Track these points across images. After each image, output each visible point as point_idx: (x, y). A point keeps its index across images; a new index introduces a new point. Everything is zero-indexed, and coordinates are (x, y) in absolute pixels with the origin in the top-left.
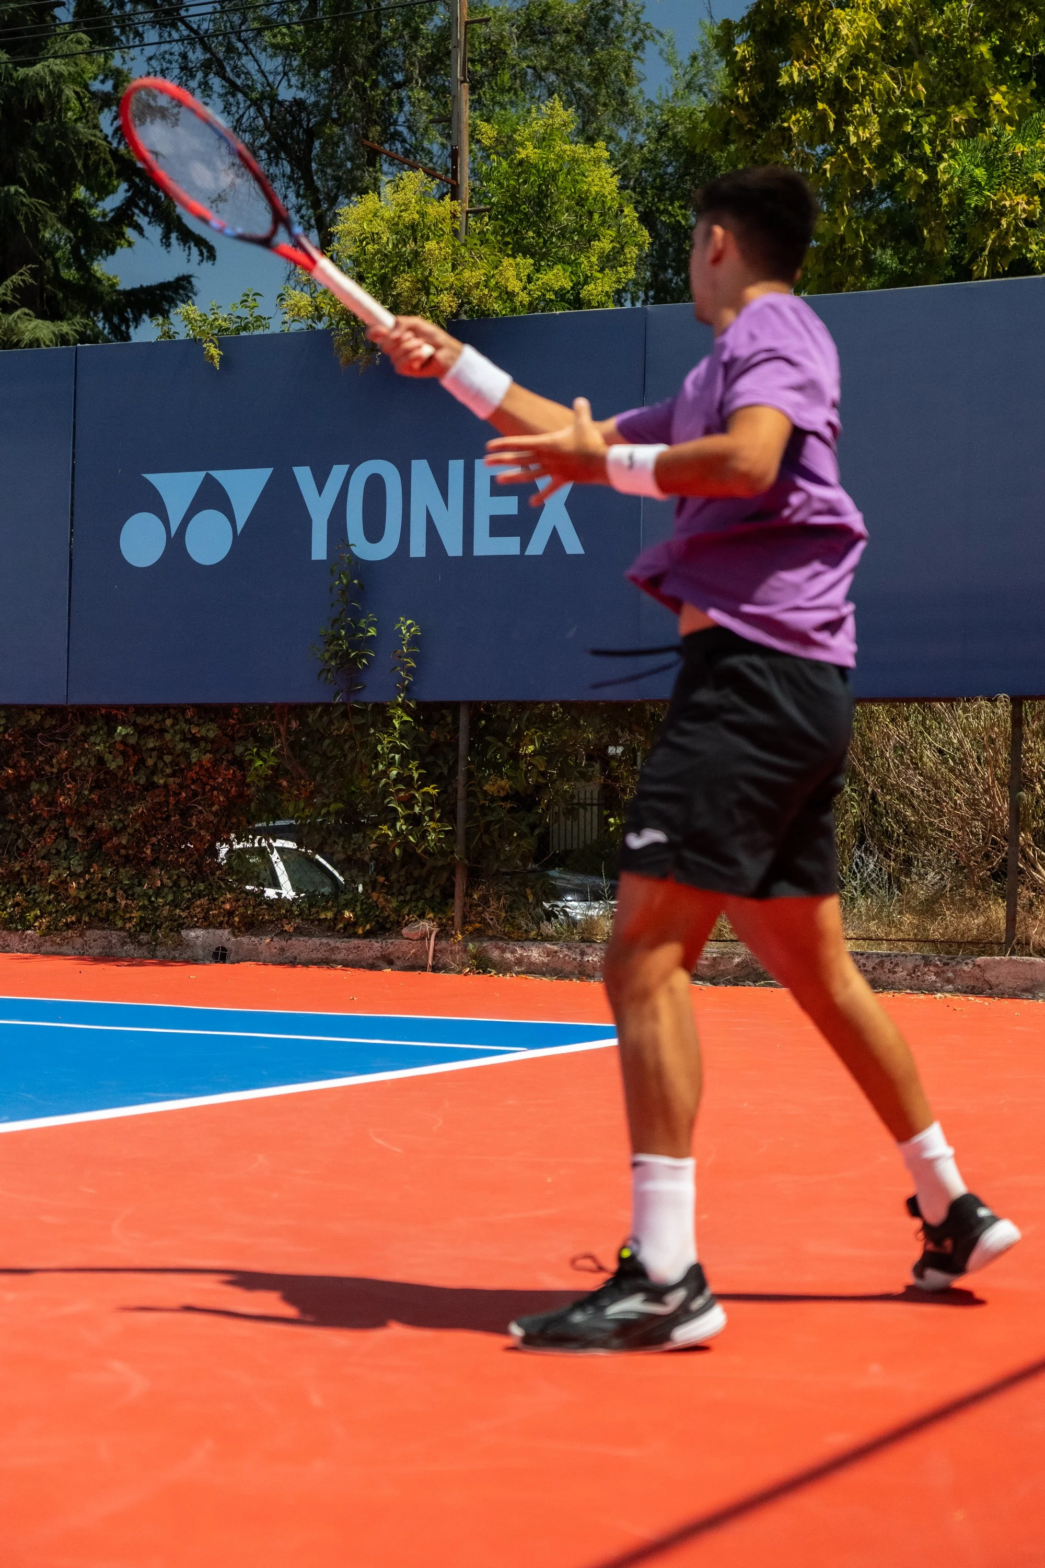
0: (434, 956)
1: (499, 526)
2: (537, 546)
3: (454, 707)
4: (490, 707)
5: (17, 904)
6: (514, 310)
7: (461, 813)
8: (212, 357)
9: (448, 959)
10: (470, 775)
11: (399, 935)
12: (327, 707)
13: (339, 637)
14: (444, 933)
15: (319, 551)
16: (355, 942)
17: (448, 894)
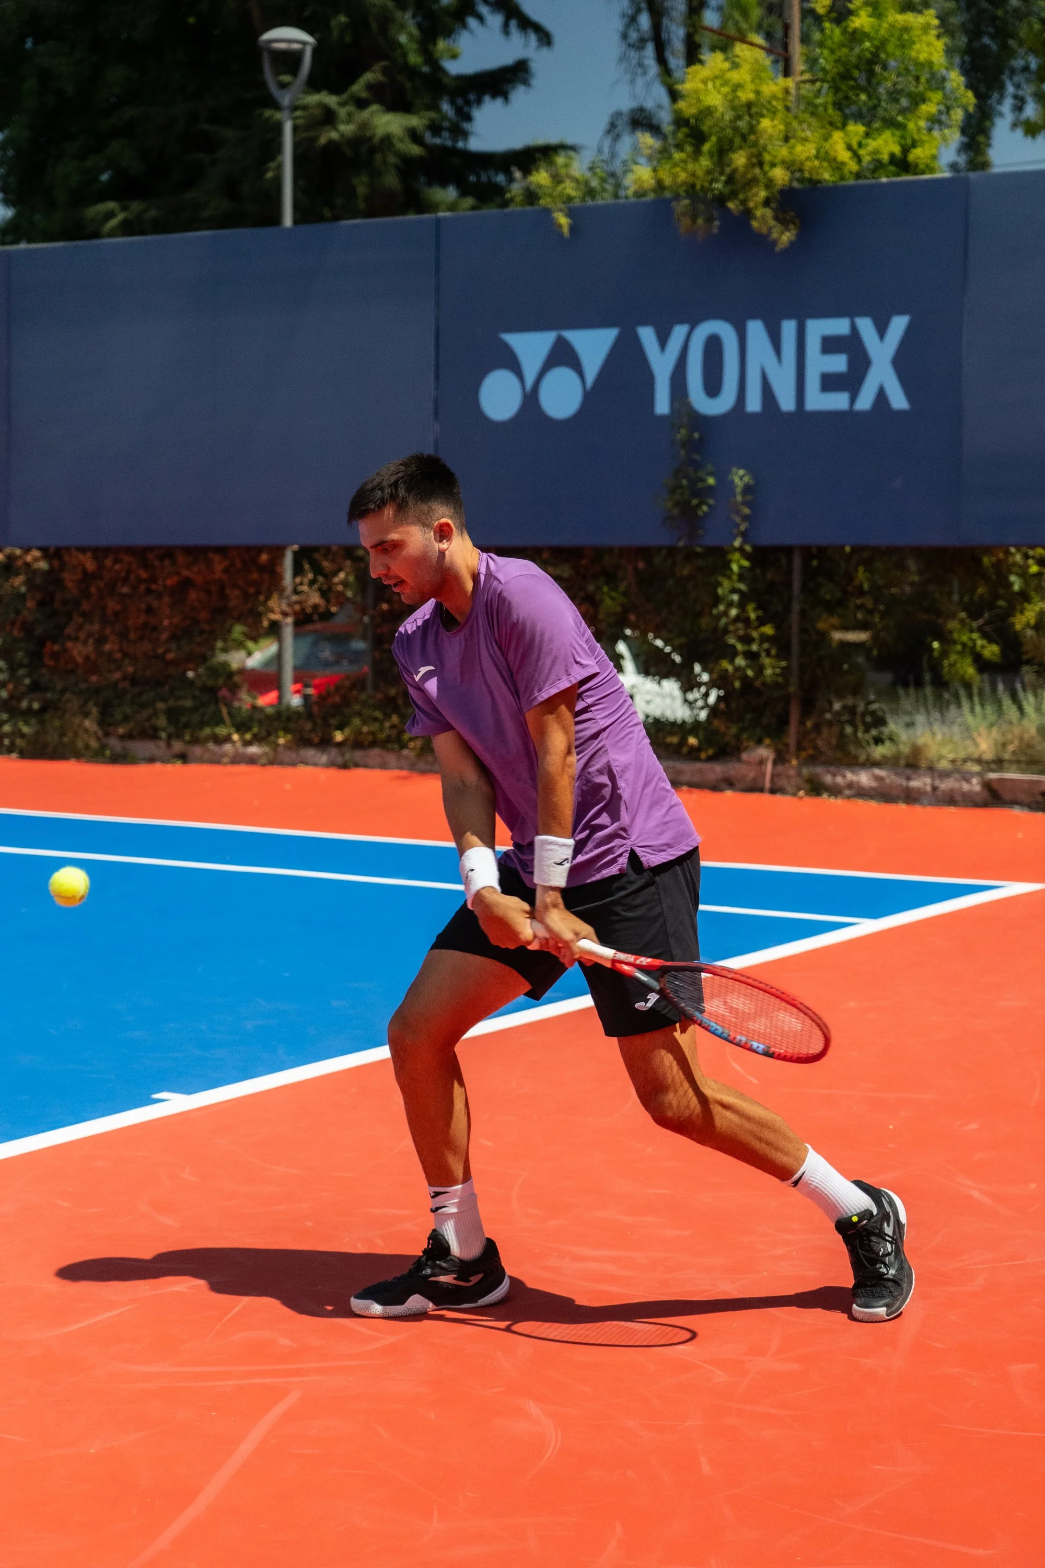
0: (772, 781)
1: (830, 383)
2: (865, 401)
3: (788, 550)
4: (822, 550)
5: (393, 727)
6: (842, 178)
7: (795, 648)
8: (560, 226)
9: (783, 782)
10: (803, 613)
11: (739, 760)
12: (672, 551)
13: (681, 487)
14: (780, 759)
15: (662, 405)
16: (698, 765)
17: (783, 721)
